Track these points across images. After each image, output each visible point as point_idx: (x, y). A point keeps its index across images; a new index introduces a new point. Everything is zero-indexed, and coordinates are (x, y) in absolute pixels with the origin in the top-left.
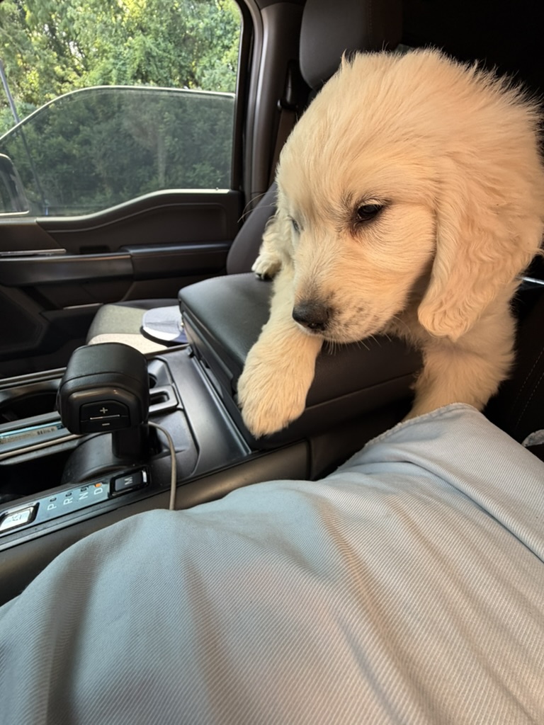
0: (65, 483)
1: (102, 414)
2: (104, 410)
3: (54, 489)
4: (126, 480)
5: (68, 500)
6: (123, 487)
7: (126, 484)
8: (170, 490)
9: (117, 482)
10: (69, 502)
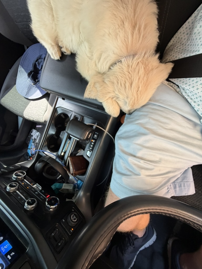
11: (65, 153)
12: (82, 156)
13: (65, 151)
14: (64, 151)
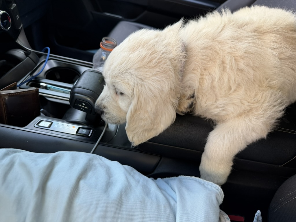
0: (64, 119)
1: (82, 105)
2: (83, 104)
3: (59, 119)
4: (84, 131)
5: (62, 127)
6: (82, 133)
7: (83, 132)
8: (95, 144)
9: (81, 129)
10: (62, 128)
11: (46, 88)
12: (38, 115)
13: (49, 88)
14: (49, 86)
